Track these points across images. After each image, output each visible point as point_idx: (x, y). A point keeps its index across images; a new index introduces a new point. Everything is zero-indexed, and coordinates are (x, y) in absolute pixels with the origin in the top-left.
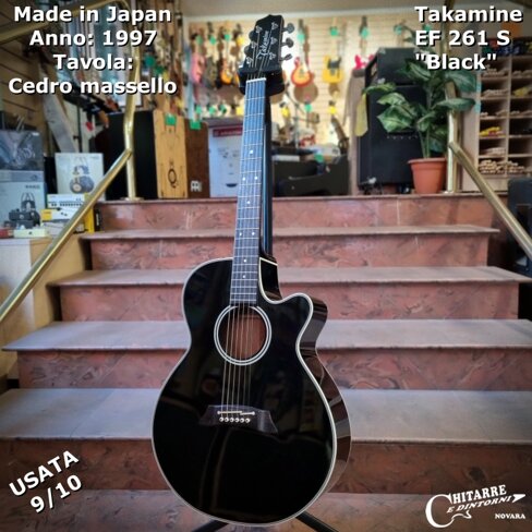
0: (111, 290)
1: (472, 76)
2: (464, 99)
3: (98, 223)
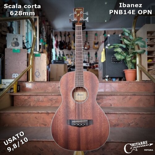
0: (18, 114)
1: (145, 43)
2: (142, 50)
3: (18, 90)
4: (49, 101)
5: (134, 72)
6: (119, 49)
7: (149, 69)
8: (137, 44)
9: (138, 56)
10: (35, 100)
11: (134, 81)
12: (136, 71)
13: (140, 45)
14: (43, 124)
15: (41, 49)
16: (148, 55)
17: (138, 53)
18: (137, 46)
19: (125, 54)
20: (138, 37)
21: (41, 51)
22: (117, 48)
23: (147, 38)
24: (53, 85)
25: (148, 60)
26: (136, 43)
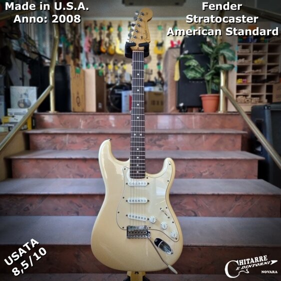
0: (40, 161)
1: (234, 53)
2: (230, 65)
3: (34, 125)
4: (85, 142)
5: (216, 98)
6: (194, 60)
7: (238, 94)
8: (223, 54)
9: (224, 73)
10: (62, 142)
11: (215, 112)
12: (219, 97)
13: (227, 56)
14: (78, 175)
15: (62, 55)
16: (238, 72)
17: (223, 69)
18: (222, 56)
19: (202, 70)
20: (225, 43)
21: (62, 58)
22: (190, 59)
23: (239, 45)
24: (90, 118)
25: (237, 81)
26: (221, 52)
